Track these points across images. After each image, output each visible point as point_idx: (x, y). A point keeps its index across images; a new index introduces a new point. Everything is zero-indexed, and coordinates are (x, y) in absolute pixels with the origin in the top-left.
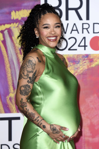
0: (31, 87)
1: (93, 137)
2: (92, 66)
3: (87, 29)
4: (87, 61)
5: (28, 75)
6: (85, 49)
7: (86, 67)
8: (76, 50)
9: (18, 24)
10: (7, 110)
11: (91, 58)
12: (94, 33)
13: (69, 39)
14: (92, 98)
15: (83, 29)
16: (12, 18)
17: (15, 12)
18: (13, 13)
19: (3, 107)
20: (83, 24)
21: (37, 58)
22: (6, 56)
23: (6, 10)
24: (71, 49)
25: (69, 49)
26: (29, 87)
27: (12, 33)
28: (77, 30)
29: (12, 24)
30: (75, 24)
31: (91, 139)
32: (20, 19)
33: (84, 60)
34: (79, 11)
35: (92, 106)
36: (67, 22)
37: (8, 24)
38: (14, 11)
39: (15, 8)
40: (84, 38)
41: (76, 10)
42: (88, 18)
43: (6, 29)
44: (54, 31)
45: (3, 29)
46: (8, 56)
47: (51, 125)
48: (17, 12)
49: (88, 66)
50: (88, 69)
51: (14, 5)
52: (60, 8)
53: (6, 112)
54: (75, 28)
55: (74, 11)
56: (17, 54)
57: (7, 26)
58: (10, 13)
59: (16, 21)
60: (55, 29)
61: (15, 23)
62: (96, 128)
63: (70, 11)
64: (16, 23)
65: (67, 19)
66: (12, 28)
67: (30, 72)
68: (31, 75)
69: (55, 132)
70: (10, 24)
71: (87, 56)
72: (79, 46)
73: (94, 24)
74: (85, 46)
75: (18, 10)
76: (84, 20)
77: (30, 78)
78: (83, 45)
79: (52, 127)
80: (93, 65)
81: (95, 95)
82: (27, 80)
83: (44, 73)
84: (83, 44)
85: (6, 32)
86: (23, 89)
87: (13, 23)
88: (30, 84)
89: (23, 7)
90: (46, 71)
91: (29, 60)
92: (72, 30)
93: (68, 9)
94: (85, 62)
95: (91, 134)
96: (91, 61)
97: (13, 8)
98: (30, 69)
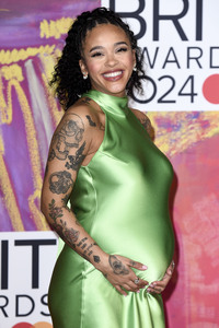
0: (73, 177)
1: (207, 282)
2: (206, 136)
3: (197, 59)
4: (197, 126)
5: (66, 152)
6: (192, 101)
7: (193, 138)
8: (174, 102)
9: (54, 46)
10: (28, 225)
11: (205, 119)
12: (211, 67)
13: (160, 79)
14: (206, 201)
15: (189, 58)
16: (42, 35)
17: (49, 22)
18: (44, 25)
19: (22, 218)
20: (189, 48)
21: (88, 117)
22: (29, 113)
23: (29, 18)
24: (164, 99)
25: (160, 101)
26: (69, 176)
27: (42, 65)
28: (176, 61)
29: (42, 47)
30: (171, 49)
31: (202, 287)
32: (58, 37)
33: (191, 123)
34: (181, 21)
35: (206, 219)
36: (156, 44)
37: (33, 47)
38: (45, 21)
39: (48, 14)
40: (191, 77)
41: (175, 19)
42: (199, 37)
43: (30, 58)
44: (113, 59)
45: (23, 59)
46: (32, 114)
47: (110, 256)
48: (52, 22)
49: (198, 136)
50: (199, 142)
51: (47, 9)
52: (141, 15)
53: (26, 229)
54: (171, 58)
55: (170, 22)
56: (50, 109)
57: (32, 52)
58: (37, 26)
59: (51, 41)
60: (116, 56)
61: (47, 46)
62: (214, 264)
63: (161, 22)
64: (51, 45)
65: (156, 37)
66: (41, 56)
67: (72, 146)
68: (73, 152)
69: (118, 271)
70: (38, 47)
71: (197, 114)
72: (180, 94)
73: (212, 48)
74: (192, 95)
75: (55, 20)
76: (192, 41)
77: (71, 157)
78: (189, 92)
79: (113, 260)
80: (210, 134)
81: (213, 196)
82: (64, 162)
83: (101, 148)
84: (187, 90)
85: (29, 64)
86: (55, 179)
87: (44, 45)
88: (71, 171)
89: (64, 13)
90: (106, 143)
91: (71, 122)
92: (167, 61)
93: (157, 18)
94: (192, 128)
95: (203, 277)
96: (205, 125)
97: (44, 14)
98: (71, 140)
